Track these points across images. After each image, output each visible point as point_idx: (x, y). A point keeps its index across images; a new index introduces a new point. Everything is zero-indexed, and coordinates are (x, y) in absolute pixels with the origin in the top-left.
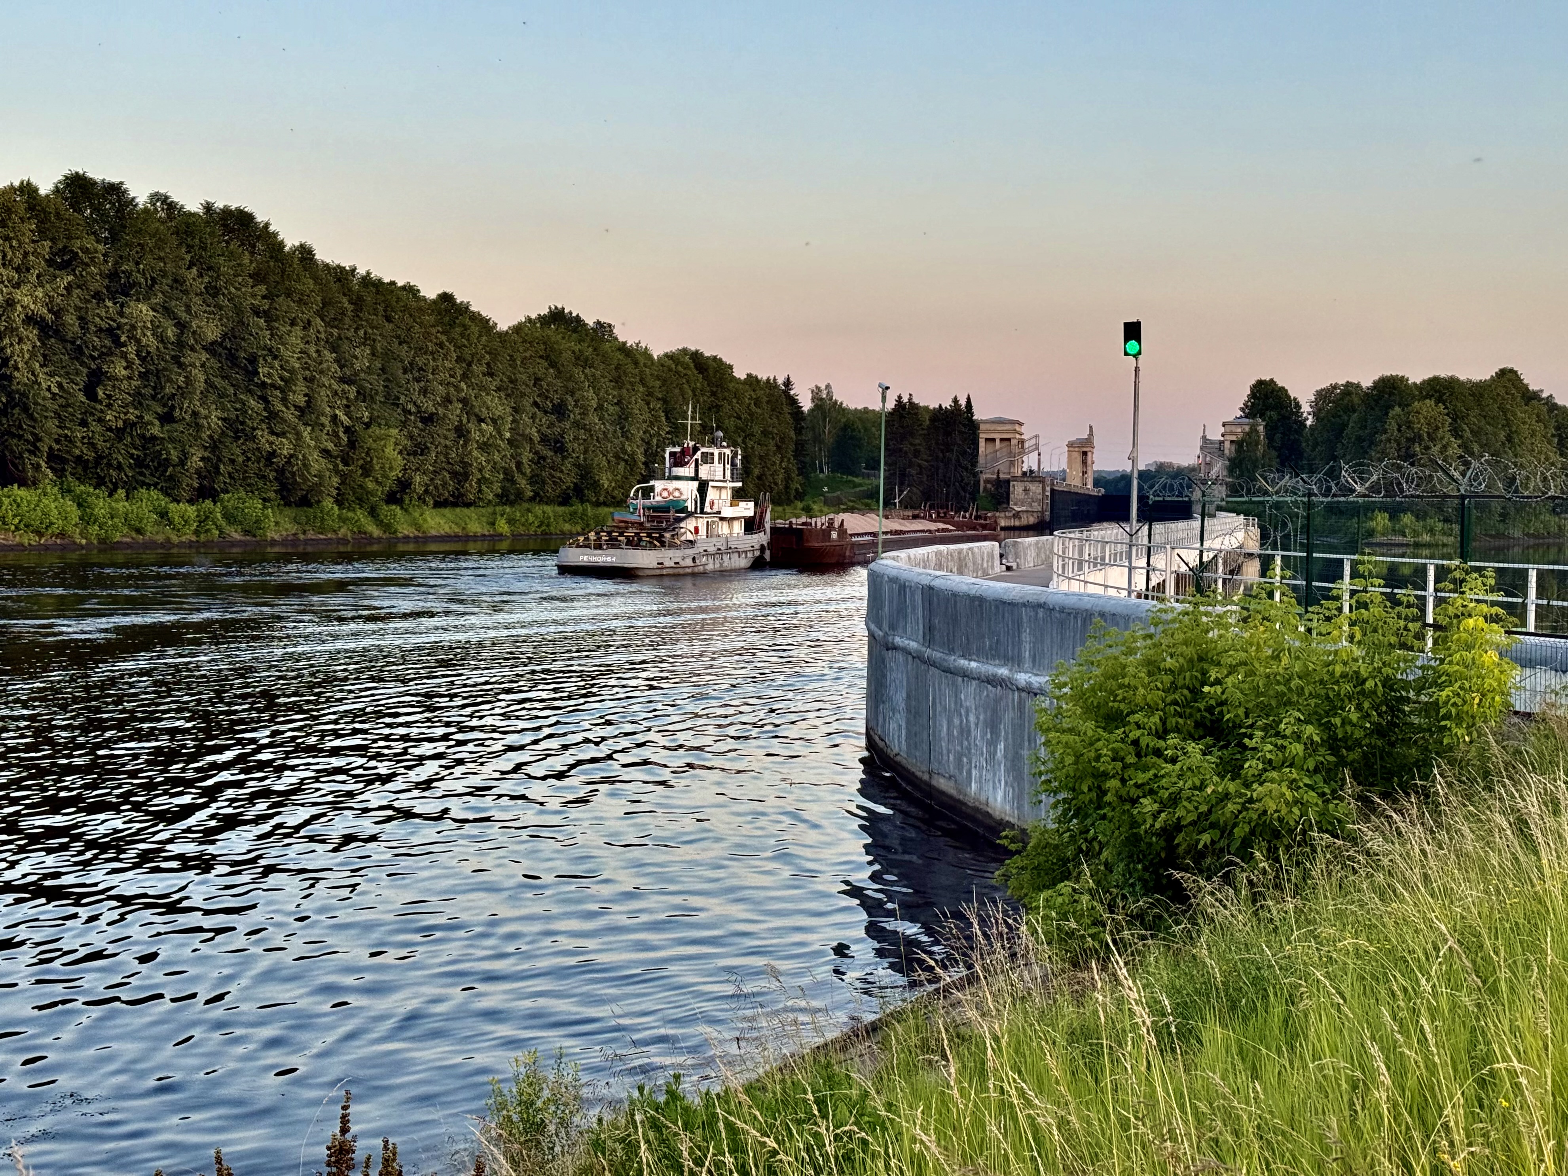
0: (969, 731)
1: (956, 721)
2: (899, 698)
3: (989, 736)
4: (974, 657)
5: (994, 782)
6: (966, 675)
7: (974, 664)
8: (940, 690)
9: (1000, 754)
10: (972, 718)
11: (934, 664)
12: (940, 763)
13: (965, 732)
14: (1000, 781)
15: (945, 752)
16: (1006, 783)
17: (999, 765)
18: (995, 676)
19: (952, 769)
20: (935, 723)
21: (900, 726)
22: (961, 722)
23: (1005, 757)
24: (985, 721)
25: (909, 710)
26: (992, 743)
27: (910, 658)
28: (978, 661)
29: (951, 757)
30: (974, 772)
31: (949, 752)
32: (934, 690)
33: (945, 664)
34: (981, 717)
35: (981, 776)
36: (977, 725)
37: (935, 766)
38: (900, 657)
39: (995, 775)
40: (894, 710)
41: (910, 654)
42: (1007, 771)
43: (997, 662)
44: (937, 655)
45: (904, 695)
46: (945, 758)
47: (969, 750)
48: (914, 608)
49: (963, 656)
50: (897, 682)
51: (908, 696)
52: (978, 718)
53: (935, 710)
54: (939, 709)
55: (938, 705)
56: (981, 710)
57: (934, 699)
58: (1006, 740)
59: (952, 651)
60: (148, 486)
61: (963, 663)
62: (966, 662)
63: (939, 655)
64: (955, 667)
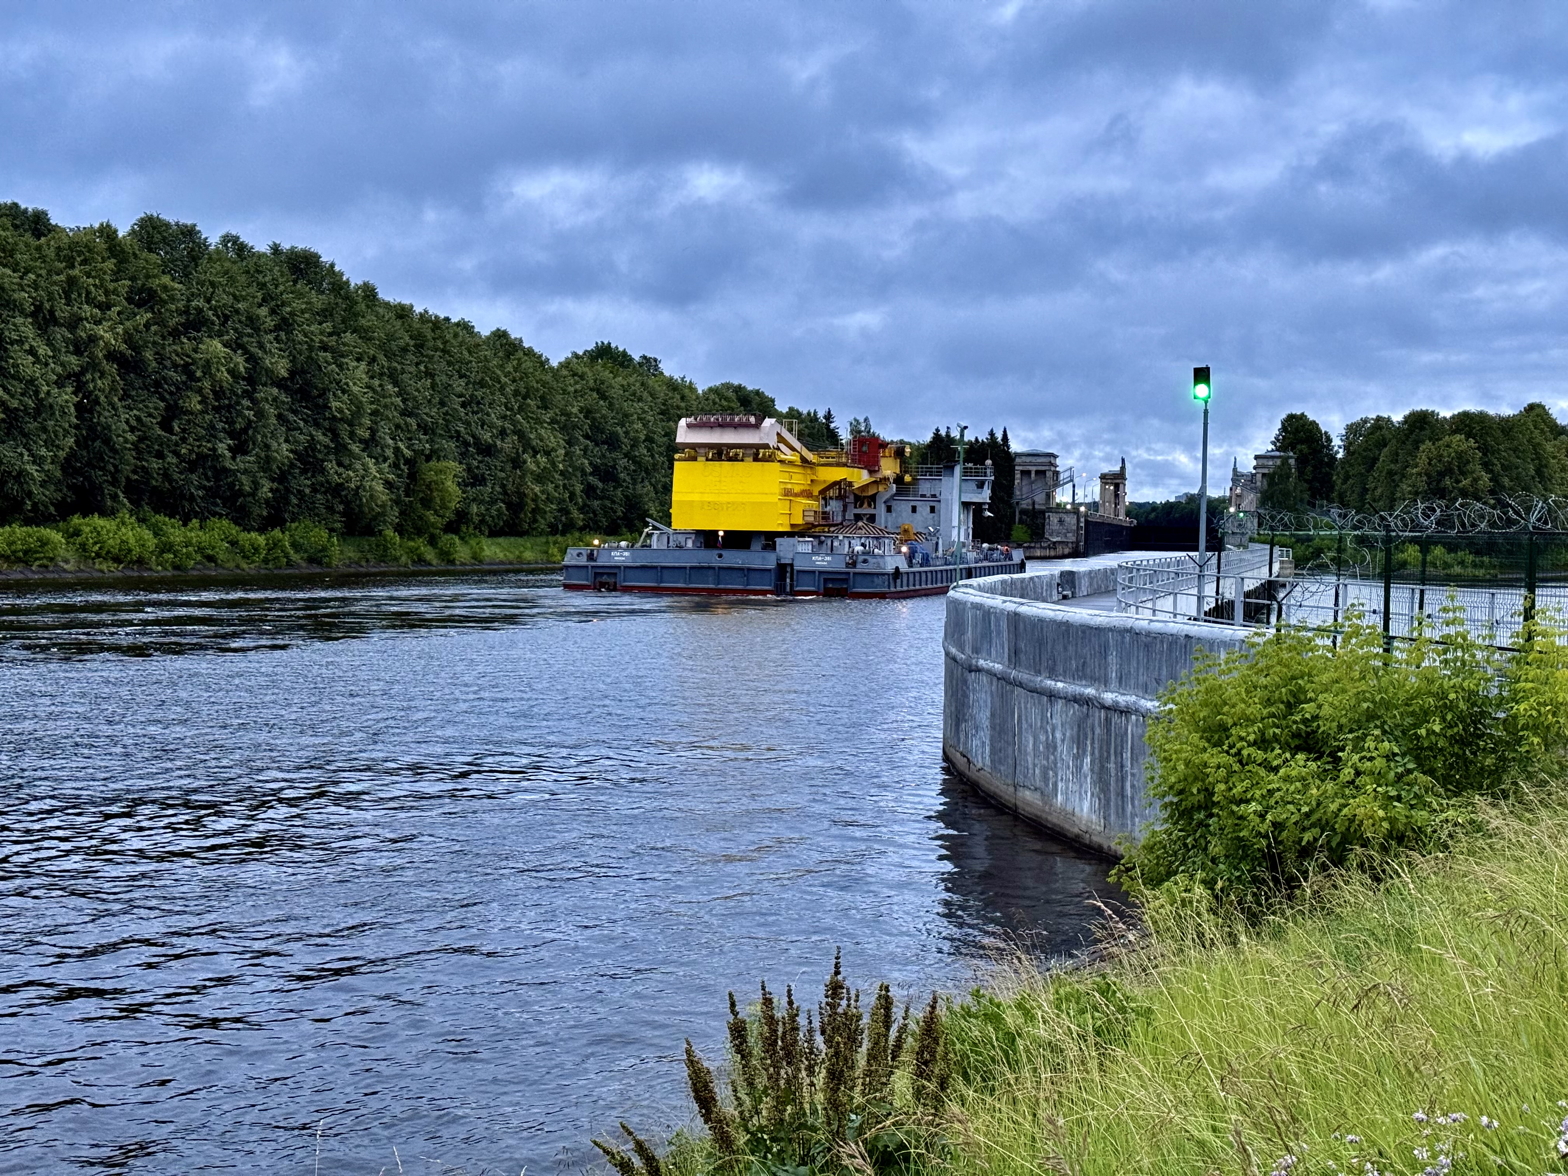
0: (1055, 748)
1: (1043, 738)
2: (984, 717)
3: (1075, 751)
4: (1061, 678)
5: (1080, 794)
6: (1052, 696)
7: (1060, 685)
8: (1026, 708)
9: (1086, 767)
10: (1058, 735)
11: (1021, 685)
12: (1025, 777)
13: (1051, 747)
14: (1086, 792)
15: (1030, 766)
16: (1092, 795)
17: (1086, 777)
18: (1081, 695)
19: (1038, 784)
20: (1020, 738)
21: (983, 743)
22: (1047, 738)
23: (1092, 770)
24: (1072, 737)
25: (993, 727)
26: (1078, 758)
27: (995, 679)
28: (1065, 682)
29: (1037, 771)
30: (1060, 785)
31: (1035, 765)
32: (1020, 708)
33: (1031, 684)
34: (1068, 734)
35: (1067, 788)
36: (1063, 741)
37: (1020, 779)
38: (984, 679)
39: (1081, 787)
40: (977, 728)
41: (995, 675)
42: (1094, 783)
43: (1084, 682)
44: (1024, 676)
45: (988, 714)
46: (1031, 771)
47: (1055, 764)
48: (999, 633)
49: (1050, 678)
50: (982, 702)
51: (993, 715)
52: (1064, 734)
53: (1020, 728)
54: (1025, 726)
55: (1024, 722)
56: (1067, 726)
57: (1020, 717)
58: (1092, 754)
59: (1038, 672)
60: (221, 516)
61: (1050, 683)
62: (1053, 683)
63: (1026, 676)
64: (1042, 688)
